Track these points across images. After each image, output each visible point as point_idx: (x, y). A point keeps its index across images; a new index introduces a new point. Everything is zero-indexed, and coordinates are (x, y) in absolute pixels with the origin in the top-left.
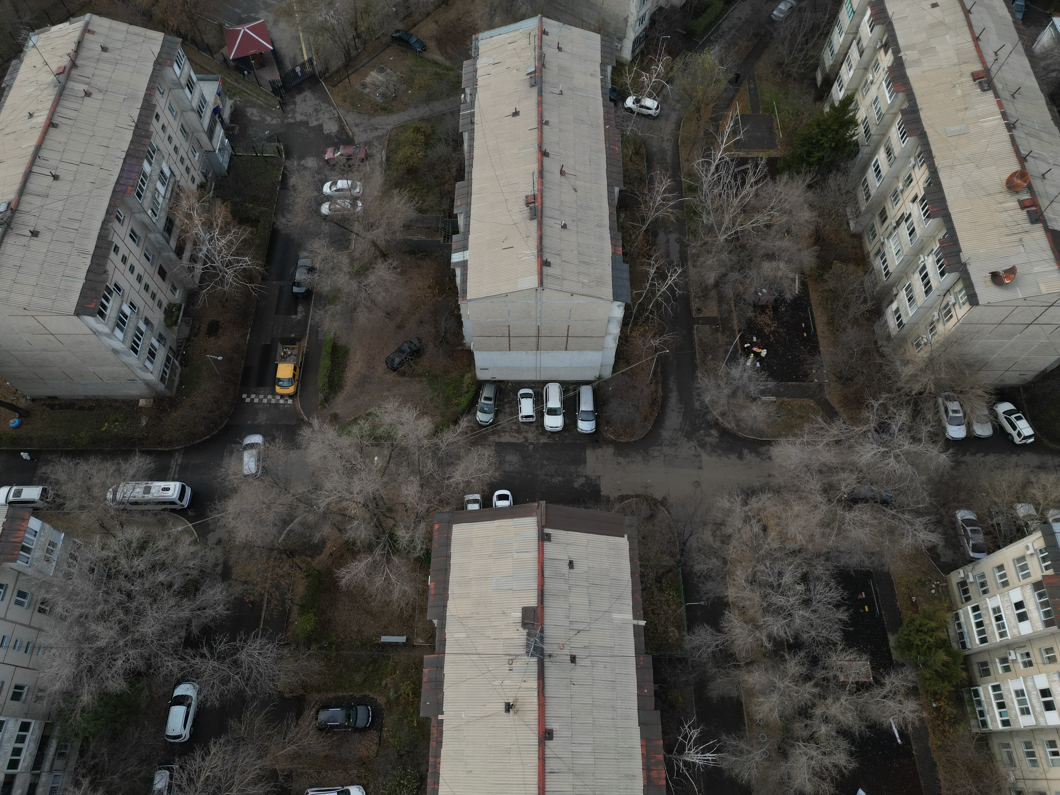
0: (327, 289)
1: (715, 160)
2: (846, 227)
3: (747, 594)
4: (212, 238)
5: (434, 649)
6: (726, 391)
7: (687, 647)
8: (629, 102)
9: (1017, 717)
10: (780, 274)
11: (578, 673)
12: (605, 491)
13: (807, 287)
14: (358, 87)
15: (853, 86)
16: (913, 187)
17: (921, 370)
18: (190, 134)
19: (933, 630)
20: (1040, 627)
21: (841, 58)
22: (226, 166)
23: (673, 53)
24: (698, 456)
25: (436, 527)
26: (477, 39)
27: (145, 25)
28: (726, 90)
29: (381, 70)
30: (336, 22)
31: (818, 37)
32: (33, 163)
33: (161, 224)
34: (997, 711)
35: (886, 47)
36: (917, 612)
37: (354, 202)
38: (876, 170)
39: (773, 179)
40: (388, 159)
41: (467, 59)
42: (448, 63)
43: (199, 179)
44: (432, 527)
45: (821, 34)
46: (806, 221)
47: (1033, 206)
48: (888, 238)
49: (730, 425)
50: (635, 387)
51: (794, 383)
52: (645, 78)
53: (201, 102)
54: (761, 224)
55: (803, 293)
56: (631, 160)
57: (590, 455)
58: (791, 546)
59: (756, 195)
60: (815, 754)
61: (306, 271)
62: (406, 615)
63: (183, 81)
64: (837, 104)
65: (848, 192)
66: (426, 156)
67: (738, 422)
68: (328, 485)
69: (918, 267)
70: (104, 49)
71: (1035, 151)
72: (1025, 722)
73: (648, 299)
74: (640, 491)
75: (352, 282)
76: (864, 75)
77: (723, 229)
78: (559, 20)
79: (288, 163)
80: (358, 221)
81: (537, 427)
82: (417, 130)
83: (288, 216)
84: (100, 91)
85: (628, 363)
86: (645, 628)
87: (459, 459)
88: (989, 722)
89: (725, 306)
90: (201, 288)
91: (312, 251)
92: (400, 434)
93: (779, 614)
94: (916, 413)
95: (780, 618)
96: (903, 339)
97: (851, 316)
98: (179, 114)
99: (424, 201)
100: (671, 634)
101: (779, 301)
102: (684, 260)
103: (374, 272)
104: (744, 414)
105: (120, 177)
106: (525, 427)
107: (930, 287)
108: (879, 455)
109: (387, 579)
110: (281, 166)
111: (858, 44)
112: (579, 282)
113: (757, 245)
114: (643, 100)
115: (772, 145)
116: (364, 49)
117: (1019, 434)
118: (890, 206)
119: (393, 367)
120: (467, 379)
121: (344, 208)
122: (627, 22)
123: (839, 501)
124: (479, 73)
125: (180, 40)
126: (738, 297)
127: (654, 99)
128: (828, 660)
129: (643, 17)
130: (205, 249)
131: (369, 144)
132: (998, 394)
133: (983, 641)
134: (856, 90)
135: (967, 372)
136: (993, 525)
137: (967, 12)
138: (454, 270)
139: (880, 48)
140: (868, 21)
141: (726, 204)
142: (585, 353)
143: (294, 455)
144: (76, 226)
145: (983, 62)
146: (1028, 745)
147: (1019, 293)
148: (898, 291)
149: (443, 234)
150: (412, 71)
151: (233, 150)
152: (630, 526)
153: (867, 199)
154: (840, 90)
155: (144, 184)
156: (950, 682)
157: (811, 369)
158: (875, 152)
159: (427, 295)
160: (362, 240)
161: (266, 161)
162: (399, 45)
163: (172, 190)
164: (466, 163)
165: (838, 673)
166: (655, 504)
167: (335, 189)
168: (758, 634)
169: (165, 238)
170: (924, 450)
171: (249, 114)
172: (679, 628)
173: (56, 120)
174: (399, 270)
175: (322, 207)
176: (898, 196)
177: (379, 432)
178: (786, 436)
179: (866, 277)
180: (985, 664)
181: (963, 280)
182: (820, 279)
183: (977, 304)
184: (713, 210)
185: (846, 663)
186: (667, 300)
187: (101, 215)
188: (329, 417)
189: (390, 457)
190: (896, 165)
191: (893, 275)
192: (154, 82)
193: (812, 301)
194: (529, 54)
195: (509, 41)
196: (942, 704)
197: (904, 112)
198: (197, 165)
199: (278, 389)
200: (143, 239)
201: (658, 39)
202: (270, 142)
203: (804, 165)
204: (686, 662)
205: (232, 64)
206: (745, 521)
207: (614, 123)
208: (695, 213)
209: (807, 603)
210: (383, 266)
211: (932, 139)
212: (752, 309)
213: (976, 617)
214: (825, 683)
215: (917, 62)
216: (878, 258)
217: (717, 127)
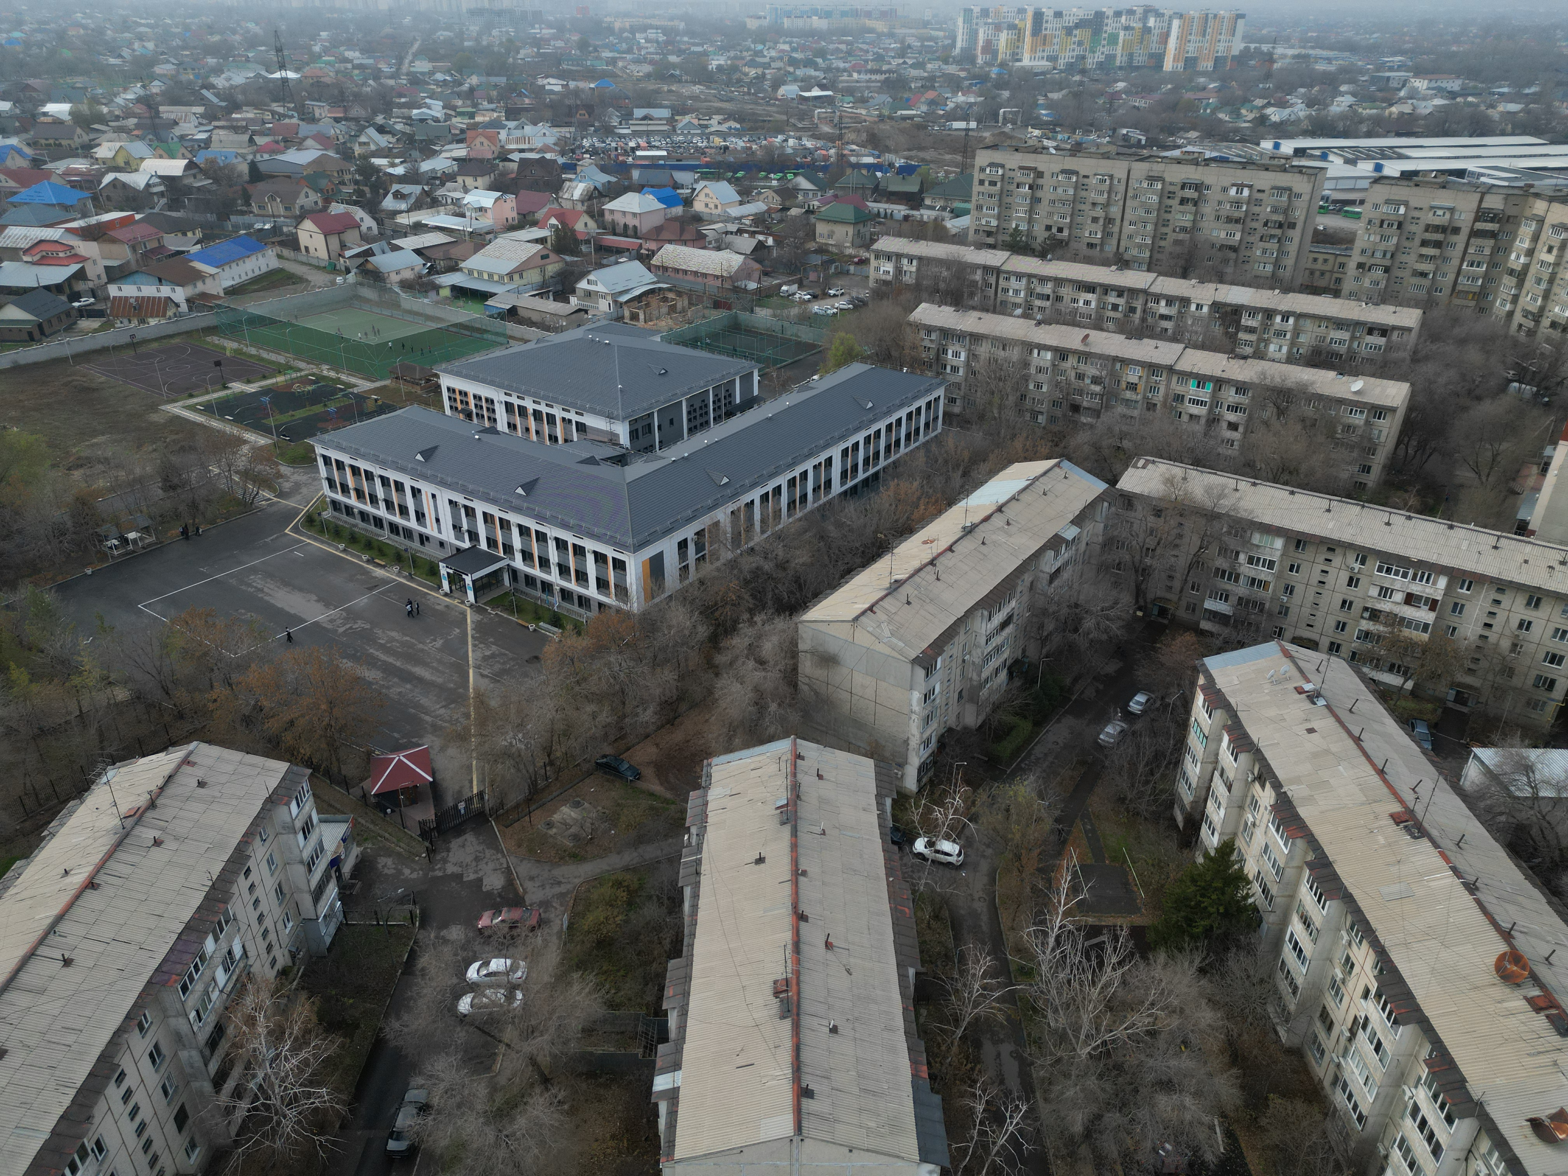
0: (444, 1143)
1: (1052, 929)
2: (1273, 1036)
4: (278, 1056)
8: (920, 845)
10: (1188, 1117)
13: (1236, 1140)
14: (541, 826)
15: (1229, 829)
16: (1359, 975)
18: (288, 896)
21: (1204, 793)
22: (328, 940)
23: (973, 783)
26: (709, 765)
27: (267, 755)
28: (1053, 831)
29: (577, 805)
30: (523, 747)
31: (1166, 767)
32: (41, 942)
33: (204, 1032)
35: (1261, 779)
37: (511, 993)
38: (1295, 948)
39: (1145, 958)
40: (570, 927)
41: (695, 789)
42: (668, 795)
43: (283, 960)
45: (1169, 763)
46: (1209, 1025)
47: (1550, 1007)
48: (1344, 1057)
52: (938, 813)
53: (316, 851)
54: (1140, 1029)
55: (1233, 1152)
56: (929, 927)
59: (1124, 983)
61: (415, 1111)
63: (298, 824)
64: (1212, 853)
65: (1262, 981)
66: (626, 922)
69: (1406, 1107)
70: (201, 784)
71: (1519, 923)
73: (978, 1160)
75: (487, 1129)
76: (1240, 816)
77: (1082, 1037)
78: (818, 742)
79: (421, 935)
80: (513, 1023)
82: (618, 884)
83: (405, 1017)
84: (176, 838)
90: (237, 1144)
91: (431, 1076)
98: (280, 868)
99: (618, 990)
101: (1196, 1166)
102: (1028, 1090)
103: (525, 1111)
105: (165, 960)
107: (1438, 1143)
110: (410, 939)
111: (1222, 775)
112: (861, 1127)
113: (1141, 1064)
114: (938, 843)
115: (1135, 910)
116: (557, 779)
118: (1332, 1004)
121: (494, 1003)
122: (908, 745)
124: (710, 807)
125: (309, 771)
126: (1127, 1159)
127: (954, 841)
129: (929, 740)
130: (261, 1075)
131: (545, 904)
134: (1235, 834)
137: (1357, 740)
138: (656, 1105)
139: (1253, 781)
140: (1228, 748)
141: (1080, 998)
144: (70, 1039)
145: (1401, 801)
148: (1387, 1149)
149: (643, 1043)
150: (618, 805)
151: (345, 917)
153: (1294, 993)
154: (1213, 834)
155: (197, 970)
158: (1285, 922)
159: (609, 1151)
160: (513, 1055)
161: (389, 933)
162: (605, 773)
163: (237, 980)
164: (686, 931)
167: (485, 972)
169: (203, 1057)
171: (380, 866)
173: (100, 879)
174: (566, 1107)
175: (461, 1002)
176: (1338, 989)
179: (1329, 1124)
181: (1487, 1131)
182: (1254, 1126)
184: (1062, 1006)
186: (1010, 1161)
187: (115, 1020)
190: (1324, 940)
191: (1371, 1120)
192: (257, 825)
193: (1251, 1166)
194: (779, 783)
195: (752, 766)
197: (1311, 865)
198: (285, 940)
200: (168, 1060)
201: (951, 766)
202: (402, 904)
203: (1187, 939)
205: (373, 800)
207: (899, 873)
208: (1034, 1009)
210: (541, 1100)
215: (1309, 800)
216: (1339, 1090)
217: (1049, 881)
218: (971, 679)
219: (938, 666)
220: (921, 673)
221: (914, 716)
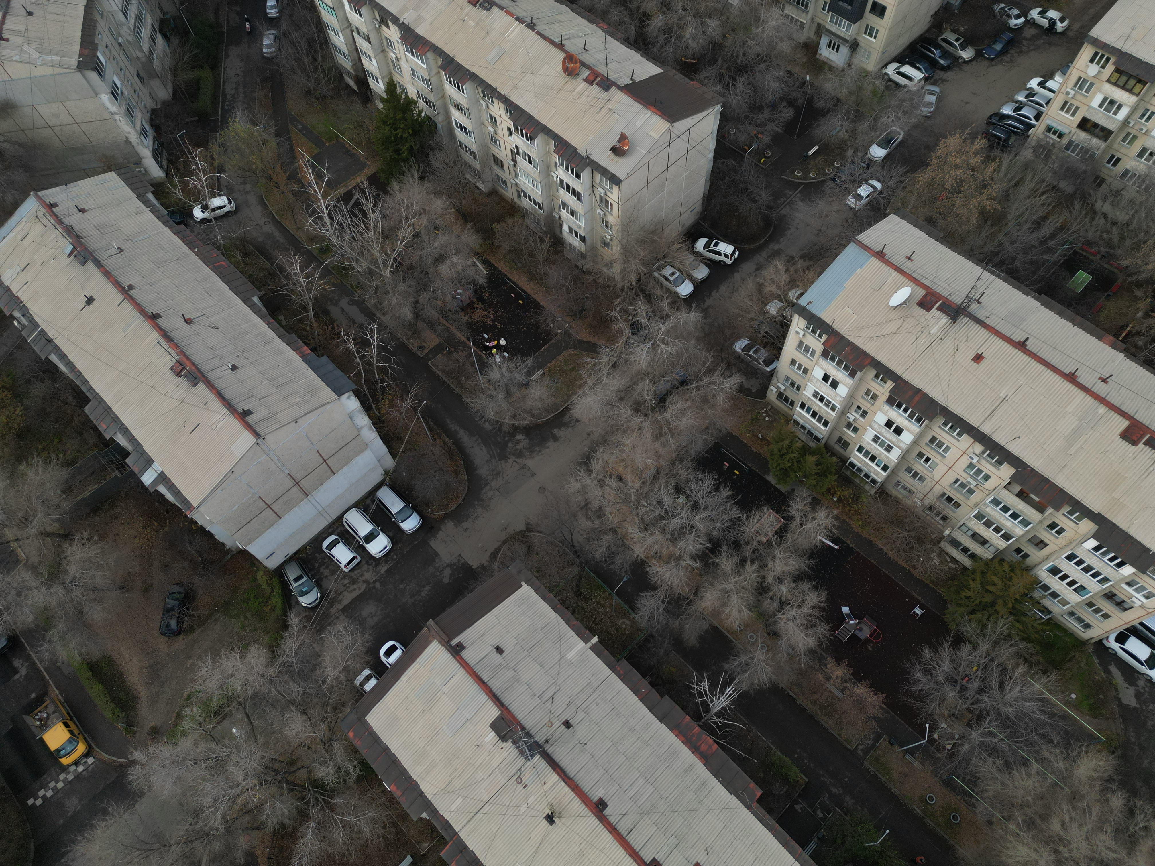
0: (30, 619)
1: (323, 212)
2: (477, 191)
3: (650, 540)
5: (444, 839)
6: (501, 396)
7: (643, 624)
8: (198, 213)
9: (888, 457)
10: (460, 268)
11: (581, 731)
12: (474, 563)
13: (489, 263)
15: (385, 72)
16: (501, 123)
17: (625, 262)
19: (790, 447)
20: (849, 381)
21: (355, 54)
23: (201, 143)
24: (524, 467)
25: (351, 734)
28: (279, 145)
31: (321, 49)
34: (873, 465)
35: (383, 21)
36: (769, 443)
38: (461, 129)
39: (386, 193)
44: (347, 739)
45: (321, 45)
46: (443, 209)
47: (597, 77)
48: (516, 178)
49: (527, 420)
50: (423, 455)
51: (545, 347)
52: (193, 182)
54: (409, 237)
55: (490, 270)
56: (246, 264)
57: (436, 544)
58: (649, 474)
59: (384, 216)
60: (793, 613)
62: (391, 837)
64: (385, 96)
65: (455, 162)
66: (27, 409)
67: (530, 412)
68: (207, 801)
69: (557, 184)
71: (563, 34)
72: (894, 456)
73: (369, 372)
74: (503, 536)
75: (53, 590)
76: (386, 57)
77: (381, 265)
78: (57, 185)
80: (6, 526)
81: (367, 563)
85: (400, 439)
86: (601, 641)
87: (319, 656)
88: (876, 477)
89: (439, 328)
92: (238, 687)
93: (684, 533)
94: (649, 297)
95: (687, 536)
96: (593, 248)
97: (542, 260)
99: (65, 452)
100: (624, 626)
101: (478, 290)
102: (371, 316)
103: (69, 561)
104: (529, 403)
106: (356, 572)
107: (579, 193)
108: (650, 350)
109: (346, 825)
111: (359, 34)
112: (293, 406)
113: (421, 257)
114: (209, 203)
115: (362, 166)
117: (726, 256)
118: (497, 150)
119: (174, 633)
120: (261, 578)
122: (131, 143)
123: (653, 409)
124: (14, 289)
126: (443, 312)
127: (219, 195)
128: (745, 535)
129: (143, 129)
132: (689, 238)
133: (826, 424)
134: (390, 73)
135: (656, 238)
136: (764, 336)
138: (156, 491)
139: (380, 26)
140: (352, 9)
141: (365, 243)
142: (354, 462)
143: (142, 806)
146: (909, 470)
147: (641, 151)
148: (558, 214)
149: (114, 467)
152: (519, 572)
153: (475, 157)
154: (378, 82)
156: (830, 473)
157: (548, 325)
158: (448, 116)
159: (149, 536)
160: (26, 542)
164: (78, 383)
165: (759, 538)
166: (524, 536)
168: (683, 563)
170: (676, 321)
172: (625, 615)
176: (495, 139)
177: (214, 704)
178: (574, 393)
179: (527, 221)
180: (840, 439)
181: (596, 170)
182: (494, 248)
183: (621, 181)
184: (358, 255)
185: (757, 526)
186: (386, 360)
188: (149, 737)
189: (248, 717)
190: (474, 113)
191: (545, 204)
193: (503, 271)
194: (53, 236)
195: (20, 237)
196: (839, 493)
197: (443, 67)
199: (65, 761)
201: (175, 140)
203: (402, 164)
204: (653, 637)
206: (601, 486)
207: (198, 242)
208: (345, 269)
209: (695, 507)
210: (74, 548)
211: (482, 75)
212: (463, 313)
213: (808, 411)
214: (757, 554)
215: (419, 19)
216: (523, 198)
217: (300, 182)
218: (138, 58)
219: (103, 61)
220: (93, 75)
221: (117, 117)
